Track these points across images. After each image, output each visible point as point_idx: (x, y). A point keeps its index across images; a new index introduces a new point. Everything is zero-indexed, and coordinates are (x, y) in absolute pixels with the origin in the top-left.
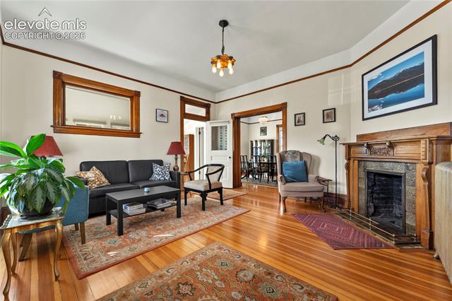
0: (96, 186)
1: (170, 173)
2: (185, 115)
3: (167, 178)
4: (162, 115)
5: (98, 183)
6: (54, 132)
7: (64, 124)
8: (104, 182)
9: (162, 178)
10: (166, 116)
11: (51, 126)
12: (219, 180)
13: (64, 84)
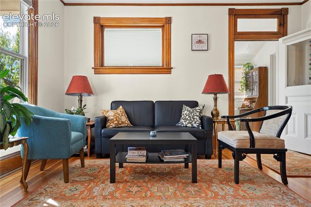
0: (114, 125)
1: (202, 118)
2: (236, 36)
3: (195, 125)
4: (200, 42)
5: (116, 122)
6: (95, 74)
7: (102, 65)
8: (123, 123)
9: (189, 125)
10: (206, 41)
11: (92, 68)
12: (279, 135)
13: (102, 27)
